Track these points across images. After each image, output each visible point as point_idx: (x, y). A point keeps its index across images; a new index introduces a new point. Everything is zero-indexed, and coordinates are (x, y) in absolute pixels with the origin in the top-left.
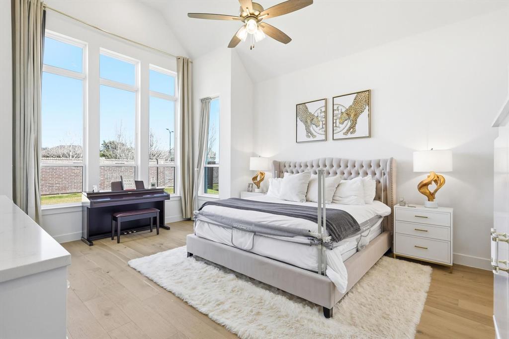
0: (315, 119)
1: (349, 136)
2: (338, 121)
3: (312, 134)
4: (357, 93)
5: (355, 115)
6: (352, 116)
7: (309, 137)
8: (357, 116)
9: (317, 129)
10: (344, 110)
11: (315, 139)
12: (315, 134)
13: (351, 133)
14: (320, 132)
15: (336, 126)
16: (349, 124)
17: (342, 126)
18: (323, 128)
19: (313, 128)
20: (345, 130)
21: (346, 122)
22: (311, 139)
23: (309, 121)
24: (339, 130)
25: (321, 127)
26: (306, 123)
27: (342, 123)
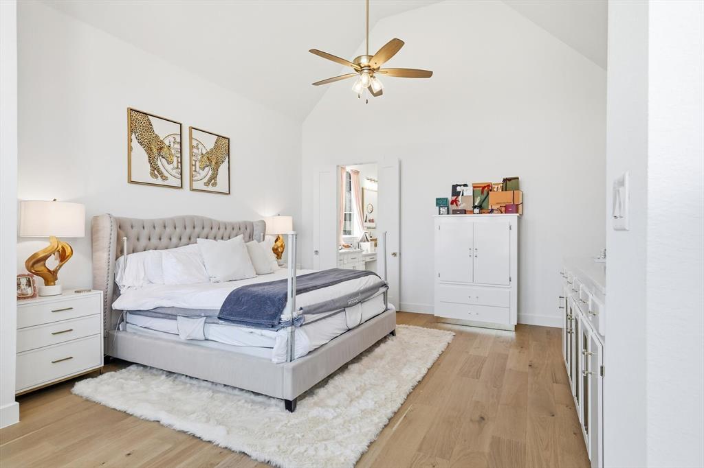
0: (166, 149)
1: (210, 188)
2: (198, 164)
3: (161, 173)
4: (219, 136)
5: (216, 163)
6: (213, 163)
7: (157, 177)
8: (218, 164)
9: (169, 167)
10: (204, 152)
11: (165, 183)
12: (166, 174)
13: (213, 185)
14: (174, 172)
15: (195, 171)
16: (210, 173)
17: (203, 173)
18: (177, 168)
19: (161, 163)
20: (206, 180)
21: (207, 169)
22: (159, 181)
23: (155, 150)
24: (199, 177)
25: (176, 166)
26: (149, 150)
27: (203, 169)
